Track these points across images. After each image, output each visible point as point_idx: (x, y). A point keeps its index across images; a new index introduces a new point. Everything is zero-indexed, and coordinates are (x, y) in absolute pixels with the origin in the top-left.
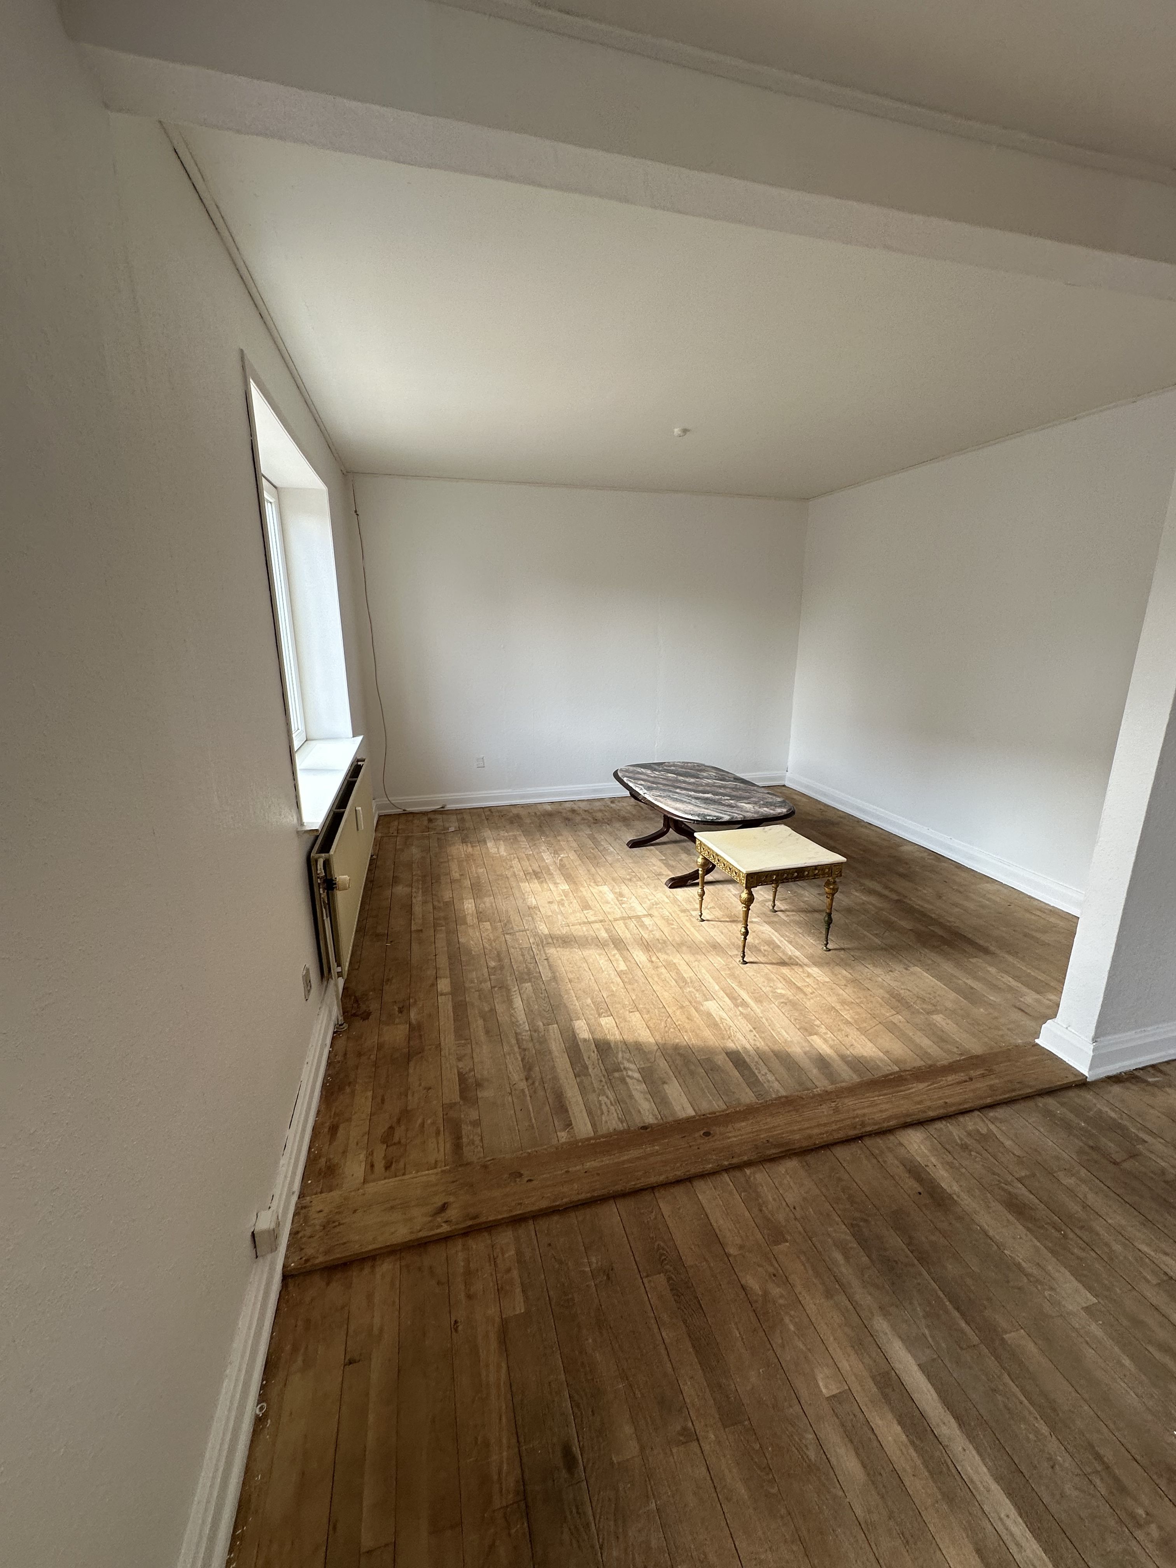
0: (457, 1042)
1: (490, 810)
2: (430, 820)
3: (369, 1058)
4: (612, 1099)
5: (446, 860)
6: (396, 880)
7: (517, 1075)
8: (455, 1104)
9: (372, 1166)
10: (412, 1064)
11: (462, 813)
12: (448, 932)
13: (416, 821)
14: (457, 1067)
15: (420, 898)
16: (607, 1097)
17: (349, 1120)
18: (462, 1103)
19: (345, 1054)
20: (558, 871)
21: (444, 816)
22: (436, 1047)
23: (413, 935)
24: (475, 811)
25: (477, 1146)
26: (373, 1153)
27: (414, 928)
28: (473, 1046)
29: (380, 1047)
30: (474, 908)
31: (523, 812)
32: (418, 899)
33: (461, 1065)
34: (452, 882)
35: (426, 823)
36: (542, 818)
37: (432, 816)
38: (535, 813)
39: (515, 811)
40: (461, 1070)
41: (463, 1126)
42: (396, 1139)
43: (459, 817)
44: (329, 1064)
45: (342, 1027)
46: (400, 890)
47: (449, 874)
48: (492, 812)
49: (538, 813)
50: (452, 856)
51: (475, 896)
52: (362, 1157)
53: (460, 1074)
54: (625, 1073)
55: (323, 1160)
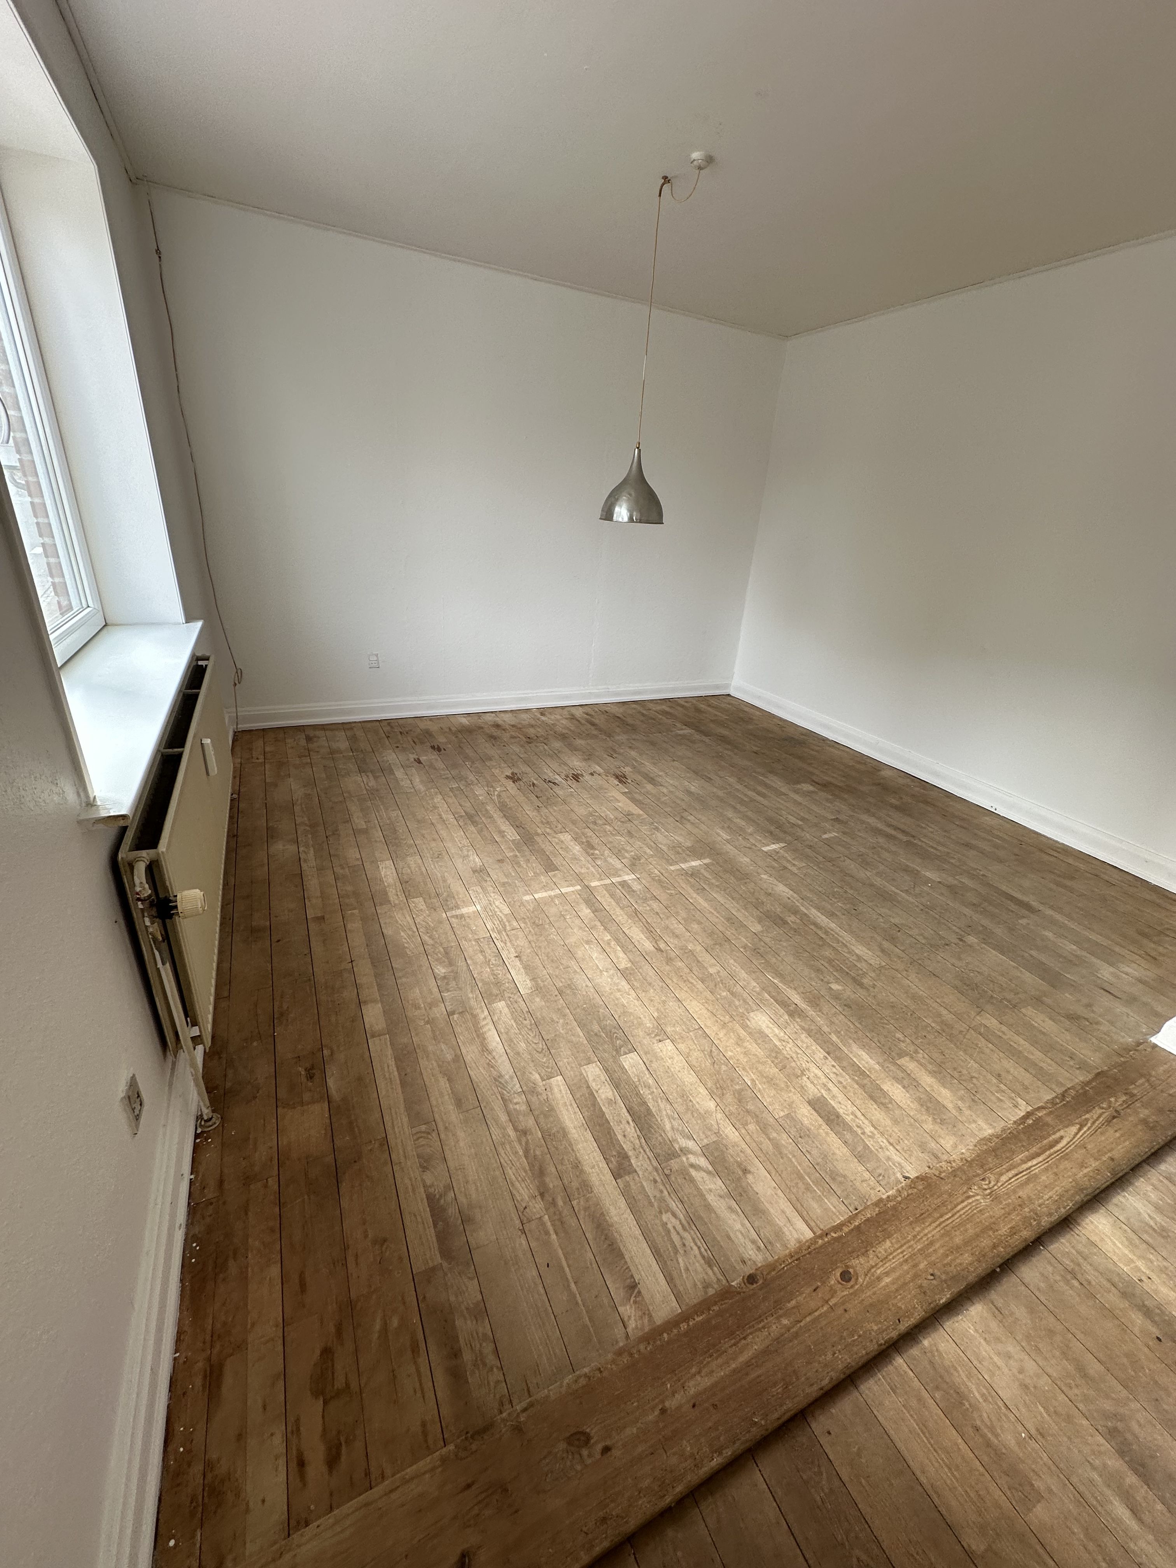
0: (414, 1130)
1: (389, 724)
2: (309, 739)
3: (266, 1186)
4: (681, 1216)
5: (341, 799)
6: (271, 834)
7: (524, 1191)
8: (433, 1269)
9: (301, 1464)
10: (344, 1187)
11: (352, 729)
12: (364, 919)
13: (289, 741)
14: (423, 1181)
15: (313, 863)
16: (674, 1215)
17: (241, 1346)
18: (445, 1265)
19: (221, 1183)
20: (499, 813)
21: (328, 733)
22: (381, 1145)
23: (312, 926)
24: (369, 725)
25: (491, 1369)
26: (298, 1430)
27: (311, 914)
28: (443, 1136)
29: (281, 1158)
30: (395, 874)
31: (434, 727)
32: (310, 864)
33: (429, 1178)
34: (356, 832)
35: (303, 742)
36: (460, 736)
37: (311, 733)
38: (450, 729)
39: (422, 725)
40: (431, 1190)
41: (459, 1323)
42: (340, 1383)
43: (349, 733)
44: (193, 1210)
45: (210, 1123)
46: (282, 849)
47: (349, 821)
48: (392, 727)
49: (453, 729)
50: (349, 792)
51: (394, 856)
52: (278, 1441)
53: (430, 1198)
54: (684, 1159)
55: (198, 1468)
